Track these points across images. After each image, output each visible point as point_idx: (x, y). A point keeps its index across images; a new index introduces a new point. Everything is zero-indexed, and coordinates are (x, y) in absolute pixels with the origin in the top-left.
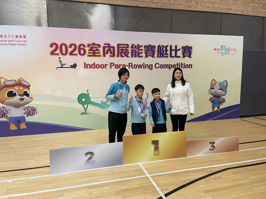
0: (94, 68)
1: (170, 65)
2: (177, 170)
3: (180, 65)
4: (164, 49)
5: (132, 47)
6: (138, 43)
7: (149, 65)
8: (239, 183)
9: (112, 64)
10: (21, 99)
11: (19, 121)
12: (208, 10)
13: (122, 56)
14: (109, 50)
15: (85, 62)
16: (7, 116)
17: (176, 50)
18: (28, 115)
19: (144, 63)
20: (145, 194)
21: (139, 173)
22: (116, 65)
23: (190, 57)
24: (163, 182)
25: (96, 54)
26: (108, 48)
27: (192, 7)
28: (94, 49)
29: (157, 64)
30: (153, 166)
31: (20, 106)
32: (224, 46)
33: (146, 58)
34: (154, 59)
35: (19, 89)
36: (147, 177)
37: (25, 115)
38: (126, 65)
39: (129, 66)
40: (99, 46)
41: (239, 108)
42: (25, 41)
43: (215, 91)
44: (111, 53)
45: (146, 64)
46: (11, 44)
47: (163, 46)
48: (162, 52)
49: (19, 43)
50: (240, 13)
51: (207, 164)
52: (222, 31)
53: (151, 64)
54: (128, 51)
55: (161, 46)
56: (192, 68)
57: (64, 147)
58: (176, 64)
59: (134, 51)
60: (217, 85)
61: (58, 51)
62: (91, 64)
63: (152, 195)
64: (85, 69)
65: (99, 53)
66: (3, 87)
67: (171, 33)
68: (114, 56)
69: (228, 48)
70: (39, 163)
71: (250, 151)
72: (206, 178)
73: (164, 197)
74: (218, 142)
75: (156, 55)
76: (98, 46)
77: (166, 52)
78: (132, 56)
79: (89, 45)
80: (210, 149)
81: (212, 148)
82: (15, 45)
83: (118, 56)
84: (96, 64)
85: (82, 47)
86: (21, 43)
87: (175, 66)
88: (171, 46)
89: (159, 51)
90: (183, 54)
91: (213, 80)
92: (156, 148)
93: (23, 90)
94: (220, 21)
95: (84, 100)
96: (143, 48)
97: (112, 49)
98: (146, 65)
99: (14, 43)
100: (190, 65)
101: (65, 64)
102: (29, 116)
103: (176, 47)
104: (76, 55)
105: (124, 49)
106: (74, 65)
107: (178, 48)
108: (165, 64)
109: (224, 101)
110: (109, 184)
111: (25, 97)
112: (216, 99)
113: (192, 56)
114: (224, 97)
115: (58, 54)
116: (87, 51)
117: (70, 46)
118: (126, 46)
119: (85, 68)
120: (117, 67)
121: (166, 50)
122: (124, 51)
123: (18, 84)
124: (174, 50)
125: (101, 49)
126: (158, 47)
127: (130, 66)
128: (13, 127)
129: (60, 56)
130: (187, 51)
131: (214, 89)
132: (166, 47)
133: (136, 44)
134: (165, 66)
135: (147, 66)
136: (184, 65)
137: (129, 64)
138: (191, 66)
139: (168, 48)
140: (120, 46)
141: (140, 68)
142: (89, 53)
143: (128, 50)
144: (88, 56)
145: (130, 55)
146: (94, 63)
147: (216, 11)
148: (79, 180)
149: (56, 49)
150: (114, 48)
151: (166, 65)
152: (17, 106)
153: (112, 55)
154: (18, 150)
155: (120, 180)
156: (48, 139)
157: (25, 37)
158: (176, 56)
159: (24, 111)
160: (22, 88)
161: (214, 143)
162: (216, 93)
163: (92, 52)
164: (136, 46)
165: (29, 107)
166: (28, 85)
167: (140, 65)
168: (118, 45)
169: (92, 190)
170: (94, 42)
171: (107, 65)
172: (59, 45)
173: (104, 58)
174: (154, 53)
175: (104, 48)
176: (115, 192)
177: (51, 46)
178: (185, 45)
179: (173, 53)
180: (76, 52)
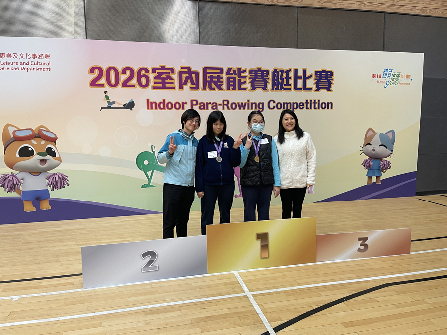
0: (164, 108)
1: (293, 103)
2: (299, 284)
3: (311, 103)
4: (284, 75)
5: (228, 73)
6: (239, 66)
7: (257, 103)
8: (406, 310)
9: (194, 103)
10: (41, 161)
11: (38, 197)
12: (363, 7)
13: (211, 88)
14: (190, 77)
15: (148, 98)
16: (19, 189)
17: (305, 78)
18: (53, 187)
19: (248, 101)
20: (239, 325)
21: (233, 289)
22: (200, 104)
23: (329, 89)
24: (273, 305)
25: (167, 85)
26: (187, 75)
27: (333, 2)
28: (164, 76)
29: (272, 102)
30: (257, 277)
31: (41, 173)
32: (389, 71)
33: (253, 92)
34: (266, 92)
35: (39, 144)
36: (246, 297)
37: (49, 188)
38: (218, 103)
39: (224, 105)
40: (173, 71)
41: (415, 179)
42: (48, 64)
43: (373, 149)
44: (192, 83)
45: (253, 102)
46: (25, 69)
47: (282, 71)
48: (280, 81)
49: (38, 66)
50: (417, 12)
51: (353, 275)
52: (385, 44)
53: (262, 102)
54: (221, 80)
55: (278, 71)
56: (332, 108)
57: (110, 242)
58: (304, 102)
59: (232, 80)
60: (377, 137)
61: (103, 81)
62: (158, 103)
63: (252, 328)
64: (148, 110)
65: (173, 83)
66: (12, 141)
67: (297, 48)
68: (197, 88)
69: (396, 74)
70: (66, 268)
71: (430, 254)
72: (350, 300)
73: (272, 332)
74: (374, 237)
75: (269, 86)
76: (170, 71)
77: (287, 82)
78: (228, 89)
79: (154, 70)
80: (359, 250)
81: (362, 247)
82: (32, 69)
83: (204, 88)
84: (166, 102)
85: (143, 73)
86: (40, 67)
87: (303, 105)
88: (296, 71)
89: (276, 80)
90: (318, 84)
91: (370, 129)
92: (265, 247)
93: (45, 145)
94: (383, 27)
95: (146, 162)
96: (247, 74)
97: (194, 76)
98: (252, 104)
99: (30, 66)
100: (328, 103)
101: (114, 103)
102: (55, 189)
103: (305, 72)
104: (133, 86)
105: (215, 76)
106: (129, 103)
107: (308, 75)
108: (285, 102)
109: (388, 166)
110: (180, 307)
111: (48, 157)
112: (375, 163)
113: (333, 87)
114: (388, 159)
115: (103, 86)
116: (152, 80)
117: (124, 72)
118: (218, 71)
119: (148, 108)
120: (202, 107)
121: (288, 78)
122: (214, 80)
123: (38, 136)
124: (300, 78)
125: (175, 77)
126: (273, 73)
127: (226, 105)
128: (29, 208)
129: (107, 88)
130: (325, 79)
131: (370, 145)
132: (288, 72)
133: (235, 68)
134: (285, 105)
135: (254, 105)
136: (319, 103)
137: (224, 101)
138: (330, 105)
139: (292, 75)
140: (208, 71)
141: (242, 108)
142: (155, 83)
143: (222, 78)
144: (154, 88)
145: (224, 86)
146: (164, 100)
147: (375, 10)
148: (130, 299)
149: (99, 77)
150: (197, 74)
151: (287, 104)
152: (35, 172)
153: (194, 86)
154: (35, 246)
155: (198, 300)
156: (85, 229)
157: (47, 56)
158: (305, 88)
159: (47, 181)
160: (43, 142)
161: (366, 239)
162: (374, 152)
163: (161, 81)
164: (234, 71)
165: (55, 174)
166: (54, 137)
167: (242, 103)
168: (205, 69)
169: (150, 317)
170: (163, 64)
171: (186, 103)
172: (105, 69)
173: (181, 91)
174: (266, 83)
175: (180, 74)
176: (190, 322)
177: (92, 71)
178: (320, 69)
179: (300, 83)
180: (134, 81)
